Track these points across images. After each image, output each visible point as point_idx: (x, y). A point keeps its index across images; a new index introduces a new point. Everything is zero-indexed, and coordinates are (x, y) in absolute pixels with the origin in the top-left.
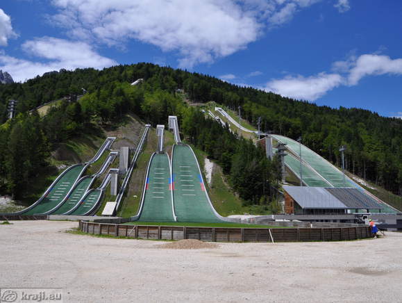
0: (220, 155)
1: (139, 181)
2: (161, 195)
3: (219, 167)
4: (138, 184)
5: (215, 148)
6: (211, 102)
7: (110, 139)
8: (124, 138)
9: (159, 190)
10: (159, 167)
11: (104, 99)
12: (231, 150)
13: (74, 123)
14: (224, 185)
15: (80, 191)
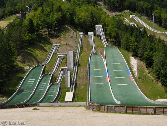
0: (143, 54)
1: (83, 75)
2: (102, 85)
3: (142, 63)
4: (84, 78)
5: (138, 48)
6: (126, 11)
7: (55, 45)
8: (66, 44)
9: (100, 82)
10: (96, 64)
11: (47, 14)
12: (151, 50)
13: (30, 35)
14: (148, 76)
15: (43, 85)
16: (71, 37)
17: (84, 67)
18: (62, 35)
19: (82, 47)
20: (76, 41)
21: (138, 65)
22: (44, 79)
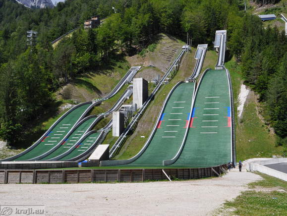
1: (152, 117)
2: (173, 134)
4: (150, 122)
9: (173, 128)
10: (179, 99)
14: (257, 119)
15: (79, 133)
16: (163, 54)
17: (158, 104)
18: (148, 52)
19: (178, 71)
20: (169, 61)
21: (247, 99)
22: (85, 123)
